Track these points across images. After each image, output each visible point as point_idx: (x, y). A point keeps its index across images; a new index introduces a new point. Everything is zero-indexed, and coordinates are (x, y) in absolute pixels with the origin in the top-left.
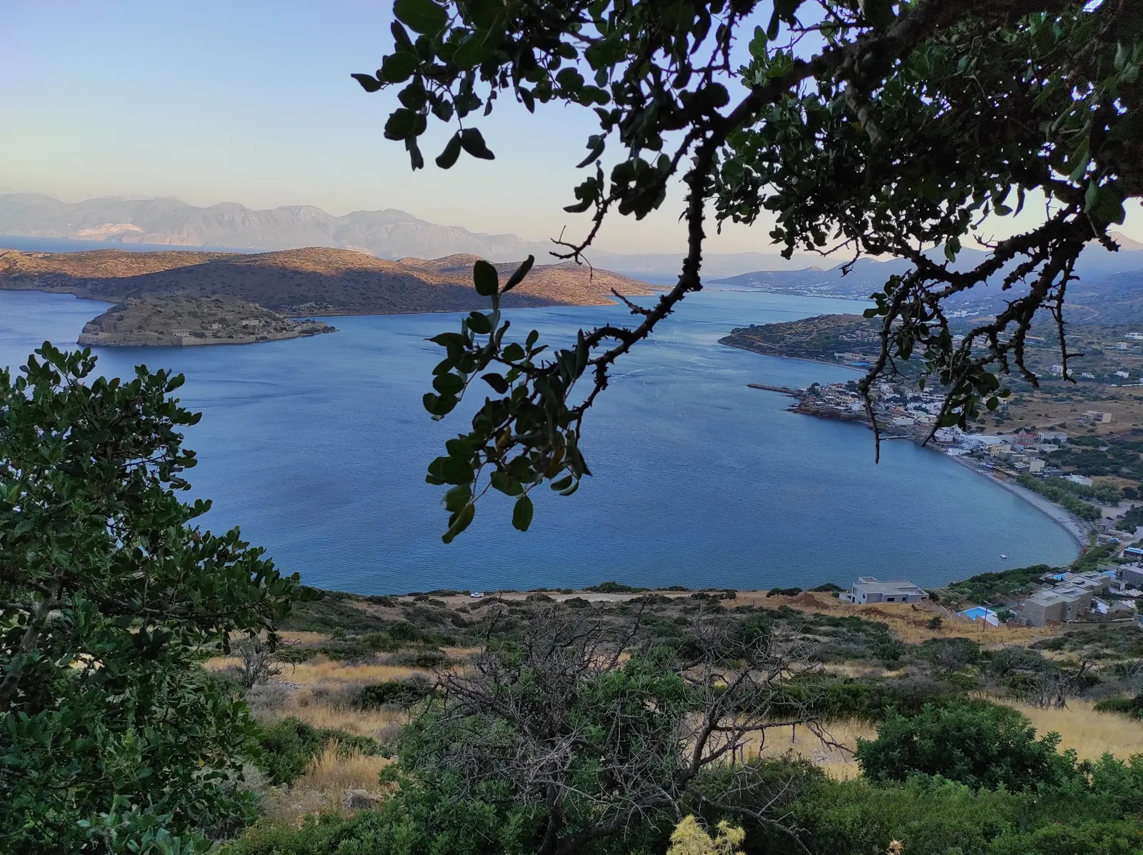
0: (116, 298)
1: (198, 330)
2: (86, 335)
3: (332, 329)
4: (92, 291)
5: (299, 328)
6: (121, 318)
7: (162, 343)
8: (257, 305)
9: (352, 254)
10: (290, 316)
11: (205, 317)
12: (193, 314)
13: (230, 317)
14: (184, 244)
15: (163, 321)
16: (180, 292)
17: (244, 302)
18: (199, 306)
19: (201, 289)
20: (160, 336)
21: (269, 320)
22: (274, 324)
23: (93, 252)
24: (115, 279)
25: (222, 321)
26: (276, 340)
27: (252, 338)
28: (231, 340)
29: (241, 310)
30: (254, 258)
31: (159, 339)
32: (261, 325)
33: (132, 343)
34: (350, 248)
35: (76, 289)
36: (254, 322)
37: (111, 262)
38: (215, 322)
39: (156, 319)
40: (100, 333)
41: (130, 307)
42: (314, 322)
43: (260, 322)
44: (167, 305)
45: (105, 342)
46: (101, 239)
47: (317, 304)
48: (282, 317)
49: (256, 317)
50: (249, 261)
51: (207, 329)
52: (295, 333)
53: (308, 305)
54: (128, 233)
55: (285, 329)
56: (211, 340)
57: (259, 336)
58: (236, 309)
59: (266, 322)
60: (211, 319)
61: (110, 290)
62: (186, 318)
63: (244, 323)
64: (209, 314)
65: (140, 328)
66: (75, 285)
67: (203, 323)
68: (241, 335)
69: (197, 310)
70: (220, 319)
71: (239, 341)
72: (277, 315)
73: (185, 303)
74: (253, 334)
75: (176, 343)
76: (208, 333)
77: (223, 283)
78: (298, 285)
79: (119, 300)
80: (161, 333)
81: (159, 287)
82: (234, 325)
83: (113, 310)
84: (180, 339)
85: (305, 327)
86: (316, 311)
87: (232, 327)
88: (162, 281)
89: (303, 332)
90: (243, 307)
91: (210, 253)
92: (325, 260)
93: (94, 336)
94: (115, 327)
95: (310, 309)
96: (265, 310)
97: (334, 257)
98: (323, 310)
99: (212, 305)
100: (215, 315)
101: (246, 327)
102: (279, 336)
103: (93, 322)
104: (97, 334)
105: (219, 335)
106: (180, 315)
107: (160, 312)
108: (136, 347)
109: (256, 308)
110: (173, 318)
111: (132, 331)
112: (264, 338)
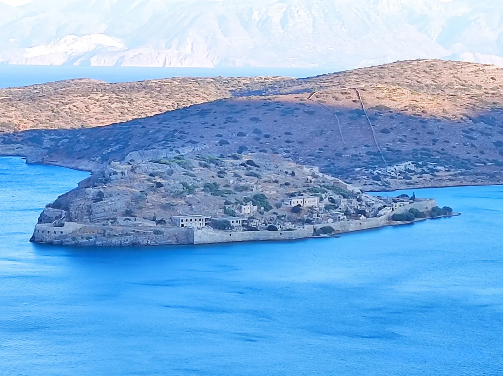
0: (85, 162)
1: (220, 216)
2: (44, 226)
3: (447, 212)
4: (52, 151)
5: (387, 211)
6: (99, 197)
7: (161, 239)
8: (316, 170)
9: (479, 69)
10: (369, 188)
11: (229, 193)
12: (211, 188)
13: (271, 191)
14: (186, 64)
15: (163, 201)
16: (186, 151)
17: (293, 165)
18: (221, 174)
19: (222, 143)
20: (159, 227)
21: (336, 197)
22: (344, 203)
23: (50, 84)
24: (83, 131)
25: (259, 200)
26: (348, 233)
27: (308, 229)
28: (272, 235)
29: (289, 179)
30: (308, 85)
31: (157, 232)
32: (322, 205)
33: (114, 240)
34: (467, 57)
35: (26, 149)
36: (310, 201)
37: (80, 102)
38: (247, 200)
39: (153, 197)
40: (66, 224)
41: (113, 177)
42: (413, 198)
43: (321, 199)
44: (171, 173)
45: (74, 239)
46: (58, 61)
47: (417, 166)
48: (357, 190)
49: (314, 192)
50: (297, 92)
51: (233, 215)
52: (381, 220)
53: (402, 167)
54: (98, 51)
55: (363, 213)
56: (239, 235)
57: (319, 226)
58: (282, 178)
59: (332, 200)
60: (240, 196)
61: (78, 148)
62: (200, 194)
63: (296, 202)
64: (236, 188)
65: (128, 213)
66: (22, 142)
67: (227, 203)
68: (289, 225)
69: (218, 180)
70: (256, 197)
71: (286, 235)
72: (350, 188)
73: (198, 170)
74: (308, 222)
75: (183, 239)
76: (235, 222)
77: (256, 131)
78: (385, 131)
79: (91, 166)
80: (162, 222)
81: (155, 141)
82: (278, 206)
83: (87, 184)
84: (190, 233)
85: (401, 208)
86: (415, 178)
87: (275, 210)
88: (159, 131)
89: (395, 218)
90: (293, 174)
91: (232, 79)
92: (429, 82)
93: (57, 229)
94: (90, 213)
95: (406, 174)
96: (328, 177)
97: (466, 74)
98: (428, 177)
99: (242, 172)
100: (246, 188)
101: (297, 209)
102: (353, 225)
103: (56, 205)
104: (62, 225)
105: (252, 224)
106: (190, 190)
107: (159, 185)
108: (121, 246)
109: (314, 176)
110: (179, 195)
111: (115, 219)
112: (327, 230)
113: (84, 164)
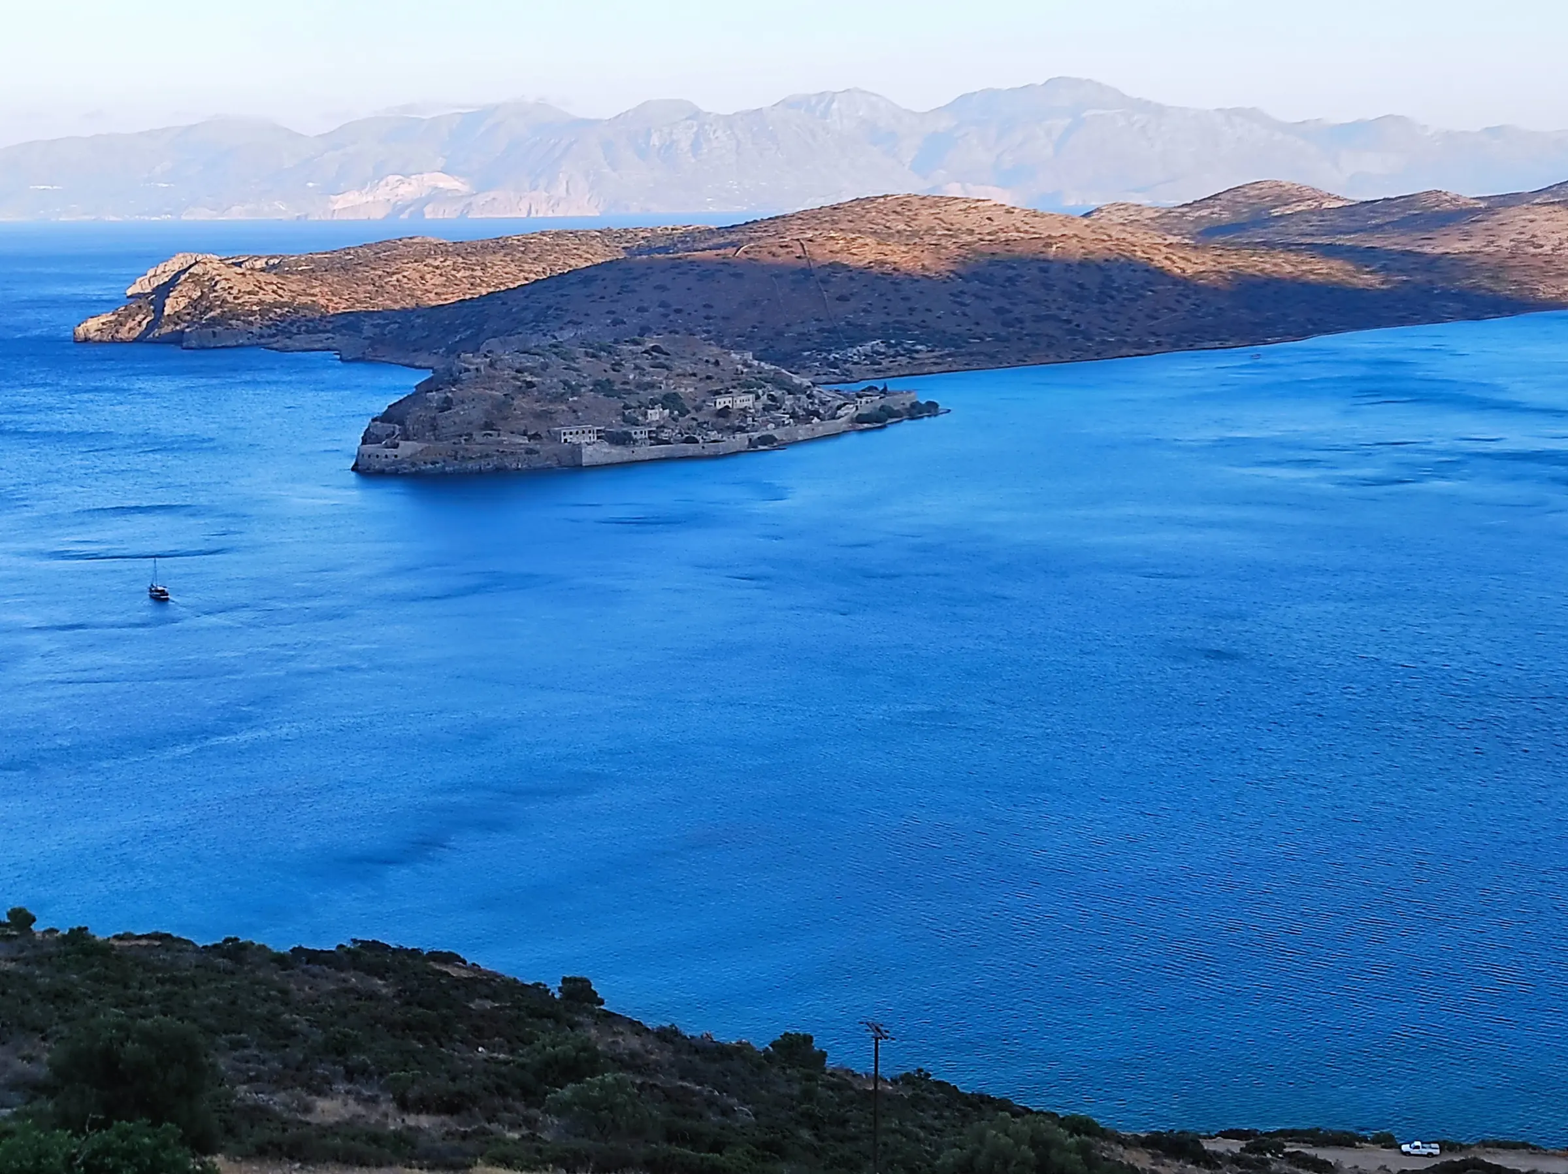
0: (425, 355)
1: (617, 425)
2: (370, 448)
3: (931, 409)
4: (374, 342)
5: (850, 410)
6: (447, 404)
7: (537, 462)
8: (749, 356)
9: (971, 206)
10: (824, 378)
11: (629, 392)
12: (603, 387)
13: (686, 389)
14: (559, 213)
15: (537, 407)
16: (568, 334)
17: (716, 350)
18: (616, 367)
19: (615, 323)
20: (533, 444)
21: (777, 393)
22: (789, 400)
23: (369, 246)
24: (418, 311)
25: (670, 400)
26: (796, 443)
27: (740, 440)
28: (691, 449)
29: (712, 370)
30: (733, 237)
31: (530, 452)
32: (759, 405)
33: (470, 465)
34: (954, 190)
35: (339, 340)
36: (744, 401)
37: (411, 270)
38: (653, 403)
39: (521, 403)
40: (402, 443)
41: (464, 376)
42: (884, 391)
43: (758, 397)
44: (545, 367)
45: (414, 464)
46: (379, 214)
47: (889, 346)
48: (806, 382)
49: (747, 388)
50: (719, 247)
51: (636, 423)
52: (841, 423)
53: (867, 347)
54: (436, 196)
55: (816, 414)
56: (645, 451)
57: (756, 435)
58: (702, 373)
59: (772, 398)
60: (645, 396)
61: (413, 335)
62: (588, 395)
63: (722, 402)
64: (639, 386)
65: (488, 426)
66: (334, 330)
67: (626, 407)
68: (714, 435)
69: (612, 375)
70: (666, 397)
71: (710, 449)
72: (797, 379)
73: (583, 362)
74: (742, 429)
75: (567, 460)
76: (639, 433)
77: (663, 304)
78: (842, 299)
79: (432, 361)
80: (536, 436)
81: (522, 323)
82: (698, 409)
83: (427, 386)
84: (576, 449)
85: (866, 405)
86: (885, 363)
87: (693, 414)
88: (525, 308)
89: (860, 419)
90: (717, 363)
91: (626, 230)
92: (902, 227)
93: (388, 451)
94: (434, 428)
95: (872, 357)
96: (766, 366)
97: (953, 215)
98: (904, 360)
99: (645, 363)
100: (652, 385)
101: (725, 412)
102: (802, 432)
103: (386, 418)
104: (396, 446)
105: (664, 436)
106: (574, 391)
107: (531, 385)
108: (480, 472)
109: (745, 364)
110: (560, 398)
111: (471, 435)
112: (768, 440)
113: (422, 359)
